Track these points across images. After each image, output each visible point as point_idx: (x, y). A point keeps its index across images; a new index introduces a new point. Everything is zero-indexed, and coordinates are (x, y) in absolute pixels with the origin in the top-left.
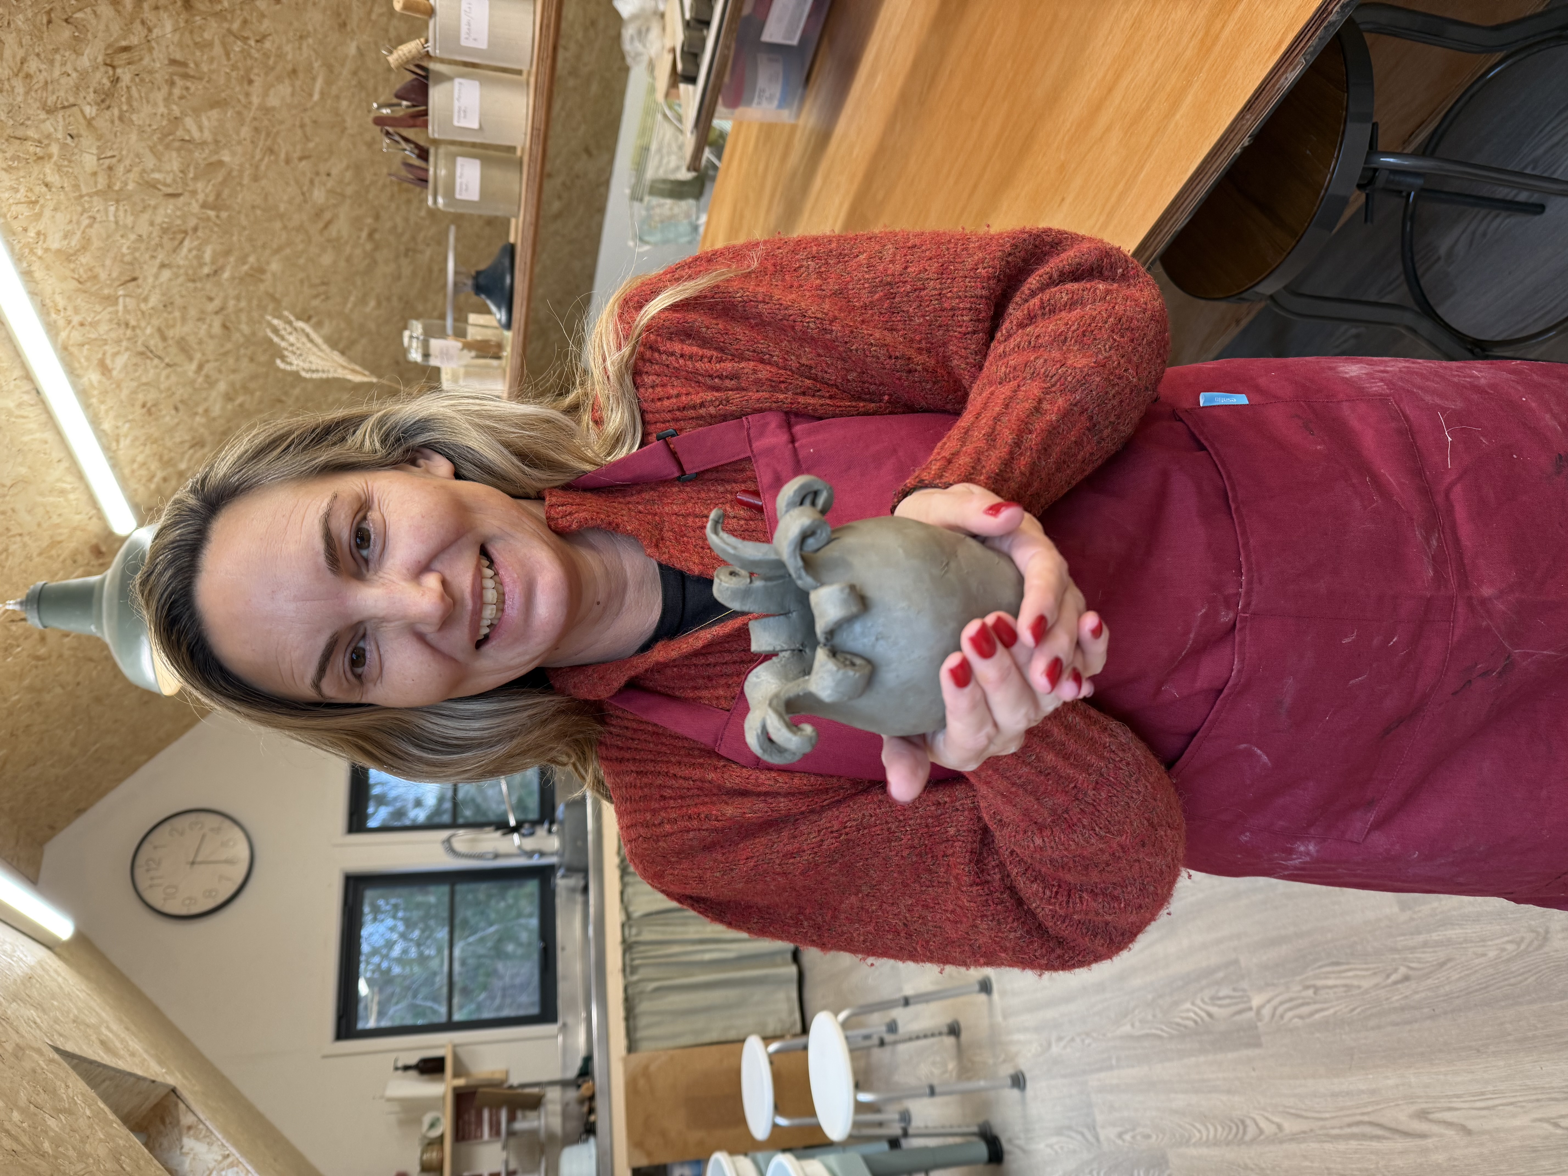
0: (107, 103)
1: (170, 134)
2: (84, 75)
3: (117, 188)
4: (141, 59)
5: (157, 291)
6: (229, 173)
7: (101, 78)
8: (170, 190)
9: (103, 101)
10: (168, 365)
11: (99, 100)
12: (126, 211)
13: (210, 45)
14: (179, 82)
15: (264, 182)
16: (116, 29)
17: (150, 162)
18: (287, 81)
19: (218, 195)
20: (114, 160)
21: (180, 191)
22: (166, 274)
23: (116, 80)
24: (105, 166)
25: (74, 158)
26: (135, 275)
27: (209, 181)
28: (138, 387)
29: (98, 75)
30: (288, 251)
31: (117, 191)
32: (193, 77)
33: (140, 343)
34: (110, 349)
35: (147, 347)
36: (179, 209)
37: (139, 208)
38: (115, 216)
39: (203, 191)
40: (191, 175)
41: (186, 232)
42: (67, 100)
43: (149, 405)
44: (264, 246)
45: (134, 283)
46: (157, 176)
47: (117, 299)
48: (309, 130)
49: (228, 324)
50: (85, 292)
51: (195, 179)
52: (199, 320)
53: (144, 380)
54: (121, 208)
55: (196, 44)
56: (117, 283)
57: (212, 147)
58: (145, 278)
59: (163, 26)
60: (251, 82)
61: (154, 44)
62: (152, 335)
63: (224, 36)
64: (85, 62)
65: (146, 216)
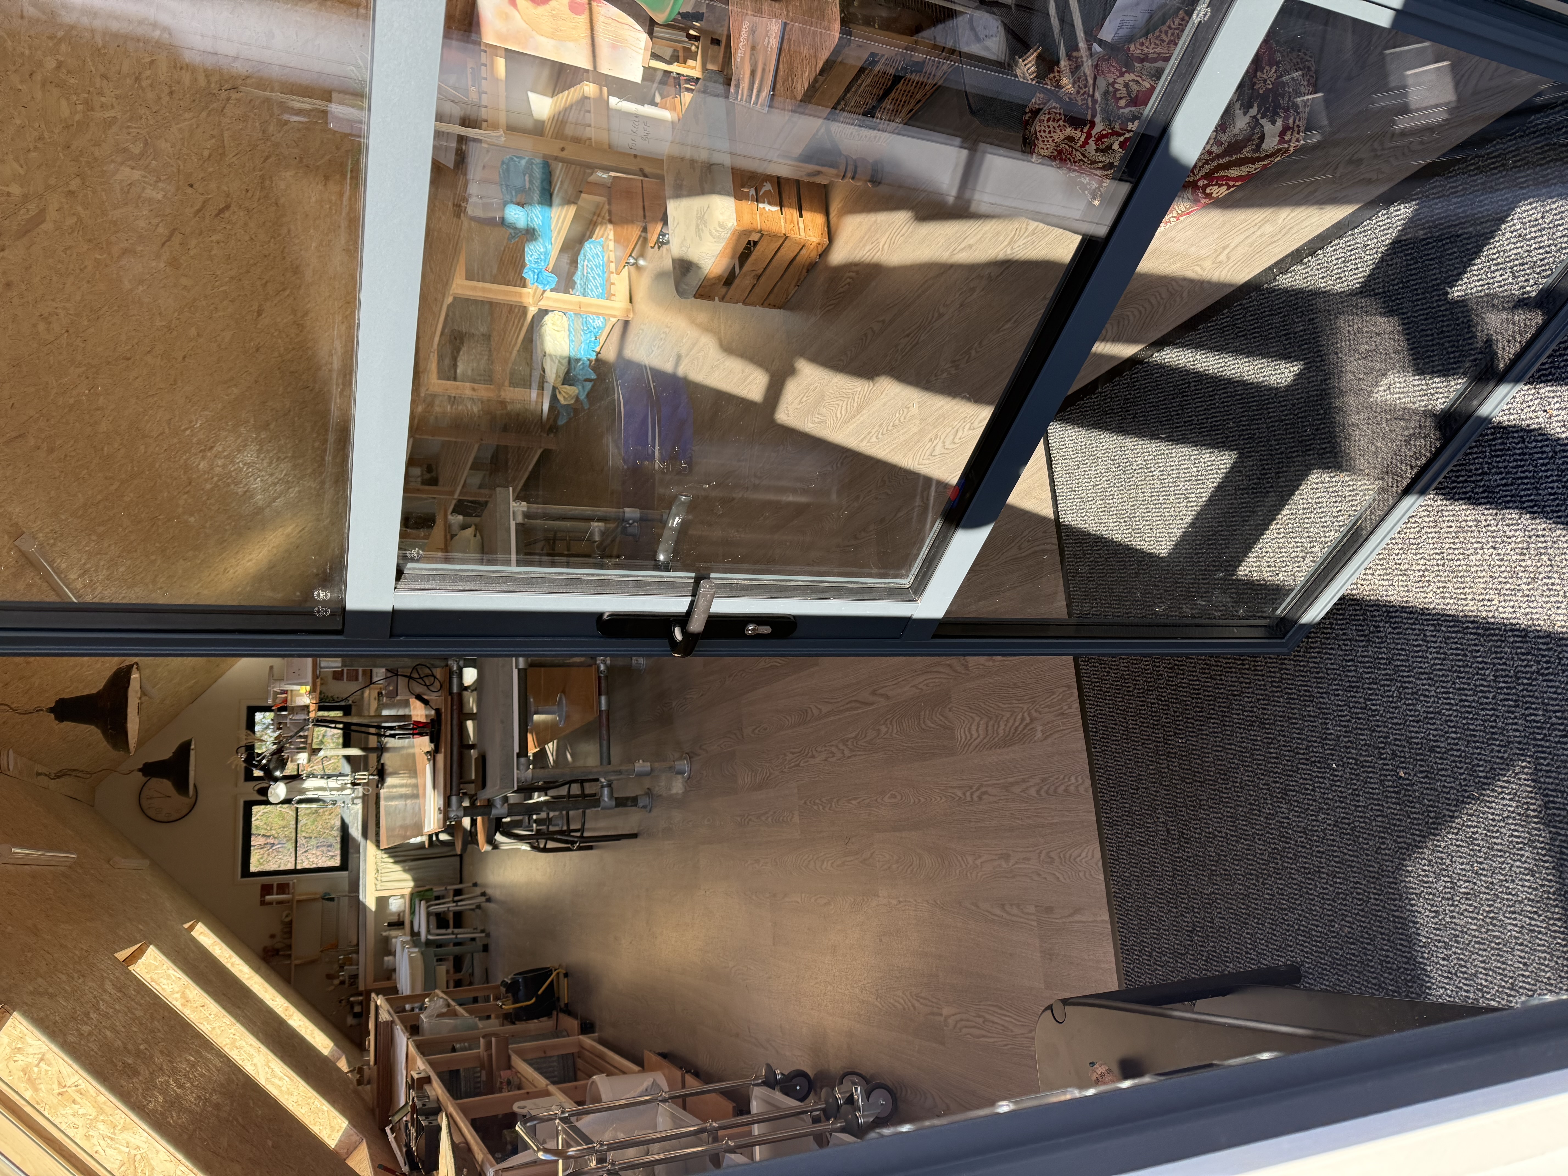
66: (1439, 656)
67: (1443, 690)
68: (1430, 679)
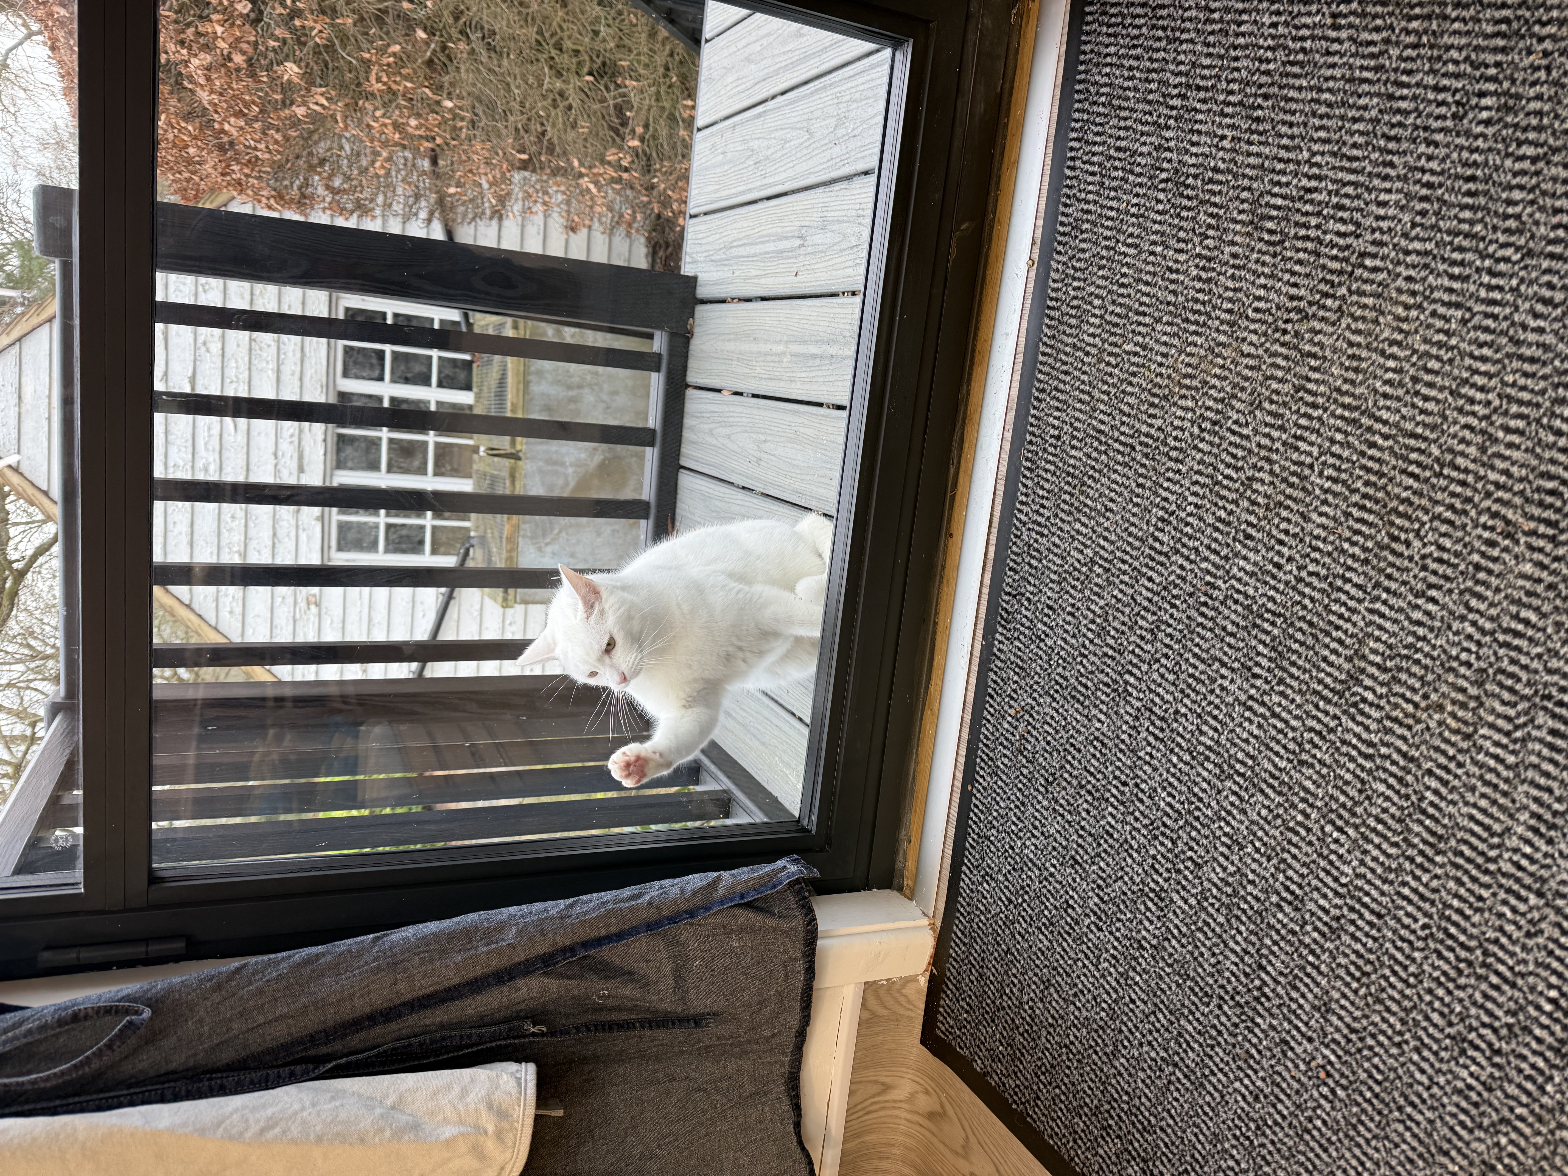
66: (1472, 392)
67: (1497, 310)
68: (1518, 343)
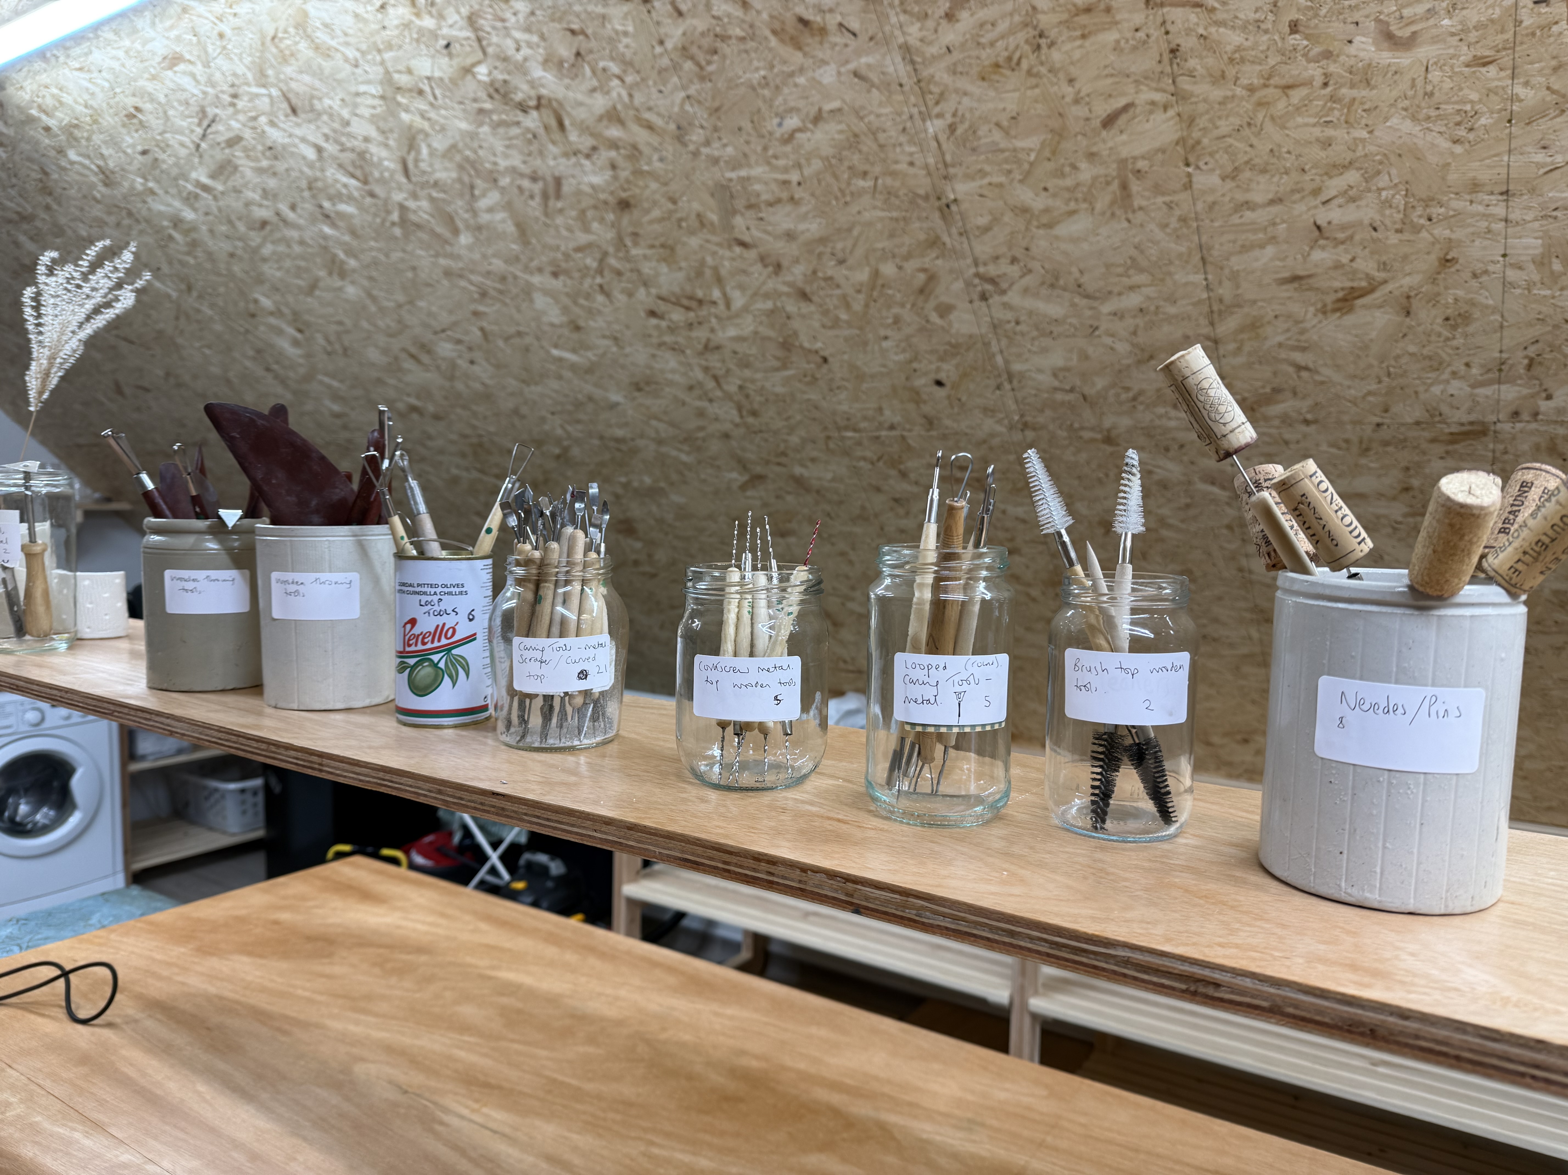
0: (496, 96)
1: (476, 170)
2: (521, 68)
3: (399, 98)
4: (554, 143)
5: (287, 140)
6: (446, 242)
7: (522, 91)
8: (411, 165)
9: (497, 90)
10: (198, 146)
11: (497, 85)
12: (374, 107)
13: (587, 229)
14: (537, 188)
15: (445, 282)
16: (581, 114)
17: (440, 143)
18: (564, 319)
19: (418, 226)
20: (431, 98)
21: (414, 179)
22: (311, 154)
23: (523, 108)
24: (421, 85)
25: (423, 47)
26: (299, 112)
27: (433, 216)
28: (159, 103)
29: (525, 87)
30: (373, 308)
31: (394, 99)
32: (546, 206)
33: (217, 111)
34: (198, 69)
35: (213, 121)
36: (392, 176)
37: (381, 124)
38: (365, 93)
39: (419, 207)
40: (435, 194)
41: (365, 182)
42: (489, 45)
43: (139, 116)
44: (371, 278)
45: (289, 111)
46: (425, 151)
47: (264, 86)
48: (516, 341)
49: (268, 228)
50: (263, 44)
51: (432, 199)
52: (264, 190)
53: (171, 113)
54: (377, 102)
55: (583, 212)
56: (285, 89)
57: (472, 222)
58: (298, 125)
59: (594, 173)
60: (555, 275)
61: (573, 160)
62: (229, 128)
63: (599, 247)
64: (538, 72)
65: (373, 133)
